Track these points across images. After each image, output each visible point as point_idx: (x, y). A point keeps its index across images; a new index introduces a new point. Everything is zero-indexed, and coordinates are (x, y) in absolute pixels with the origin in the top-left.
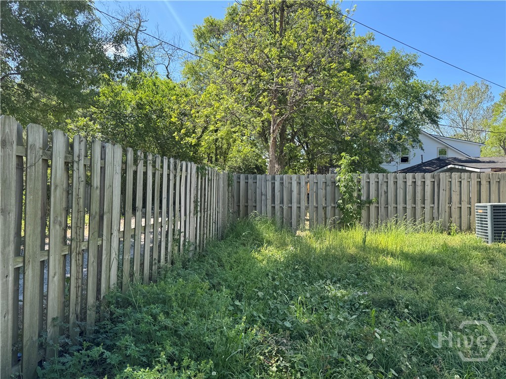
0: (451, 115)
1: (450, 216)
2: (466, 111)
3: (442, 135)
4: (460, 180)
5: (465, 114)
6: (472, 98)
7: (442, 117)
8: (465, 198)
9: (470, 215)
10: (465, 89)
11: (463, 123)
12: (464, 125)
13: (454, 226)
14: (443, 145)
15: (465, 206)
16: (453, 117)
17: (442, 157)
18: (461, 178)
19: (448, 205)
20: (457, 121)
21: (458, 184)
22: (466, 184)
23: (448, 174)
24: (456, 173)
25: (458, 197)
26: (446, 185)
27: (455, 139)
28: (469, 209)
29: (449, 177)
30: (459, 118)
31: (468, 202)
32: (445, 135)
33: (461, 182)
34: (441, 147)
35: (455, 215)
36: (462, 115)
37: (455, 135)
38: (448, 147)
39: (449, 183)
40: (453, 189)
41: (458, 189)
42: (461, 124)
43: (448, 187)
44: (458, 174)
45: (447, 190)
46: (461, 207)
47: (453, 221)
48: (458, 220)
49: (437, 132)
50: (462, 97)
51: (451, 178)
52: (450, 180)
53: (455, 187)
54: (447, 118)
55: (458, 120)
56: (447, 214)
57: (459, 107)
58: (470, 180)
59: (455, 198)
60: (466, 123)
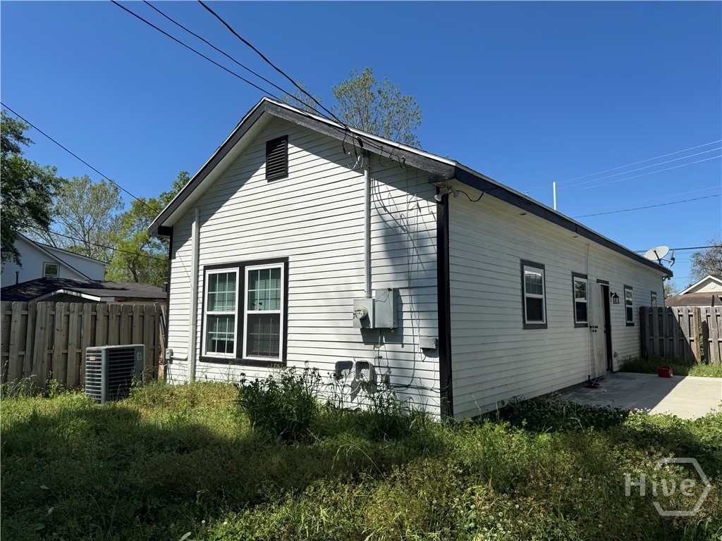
0: (68, 219)
1: (50, 368)
2: (89, 216)
3: (53, 245)
4: (68, 313)
5: (88, 219)
6: (98, 200)
7: (54, 219)
8: (73, 339)
9: (80, 365)
10: (88, 186)
11: (84, 232)
12: (85, 235)
13: (55, 384)
14: (54, 259)
15: (73, 352)
16: (71, 222)
17: (48, 277)
18: (69, 310)
19: (47, 352)
20: (77, 228)
21: (64, 319)
22: (76, 320)
23: (49, 304)
24: (62, 303)
25: (64, 338)
26: (46, 321)
27: (72, 252)
28: (78, 355)
29: (51, 309)
30: (79, 225)
31: (77, 344)
32: (58, 244)
33: (68, 316)
34: (50, 262)
35: (57, 366)
36: (84, 221)
37: (71, 248)
38: (60, 264)
39: (52, 317)
40: (57, 326)
41: (64, 326)
42: (81, 233)
43: (49, 324)
44: (64, 304)
45: (48, 328)
46: (67, 354)
47: (54, 376)
48: (63, 373)
49: (46, 240)
50: (85, 197)
51: (54, 309)
52: (53, 313)
53: (60, 323)
54: (61, 221)
55: (77, 226)
56: (45, 365)
57: (79, 209)
58: (81, 313)
59: (59, 339)
60: (88, 232)
